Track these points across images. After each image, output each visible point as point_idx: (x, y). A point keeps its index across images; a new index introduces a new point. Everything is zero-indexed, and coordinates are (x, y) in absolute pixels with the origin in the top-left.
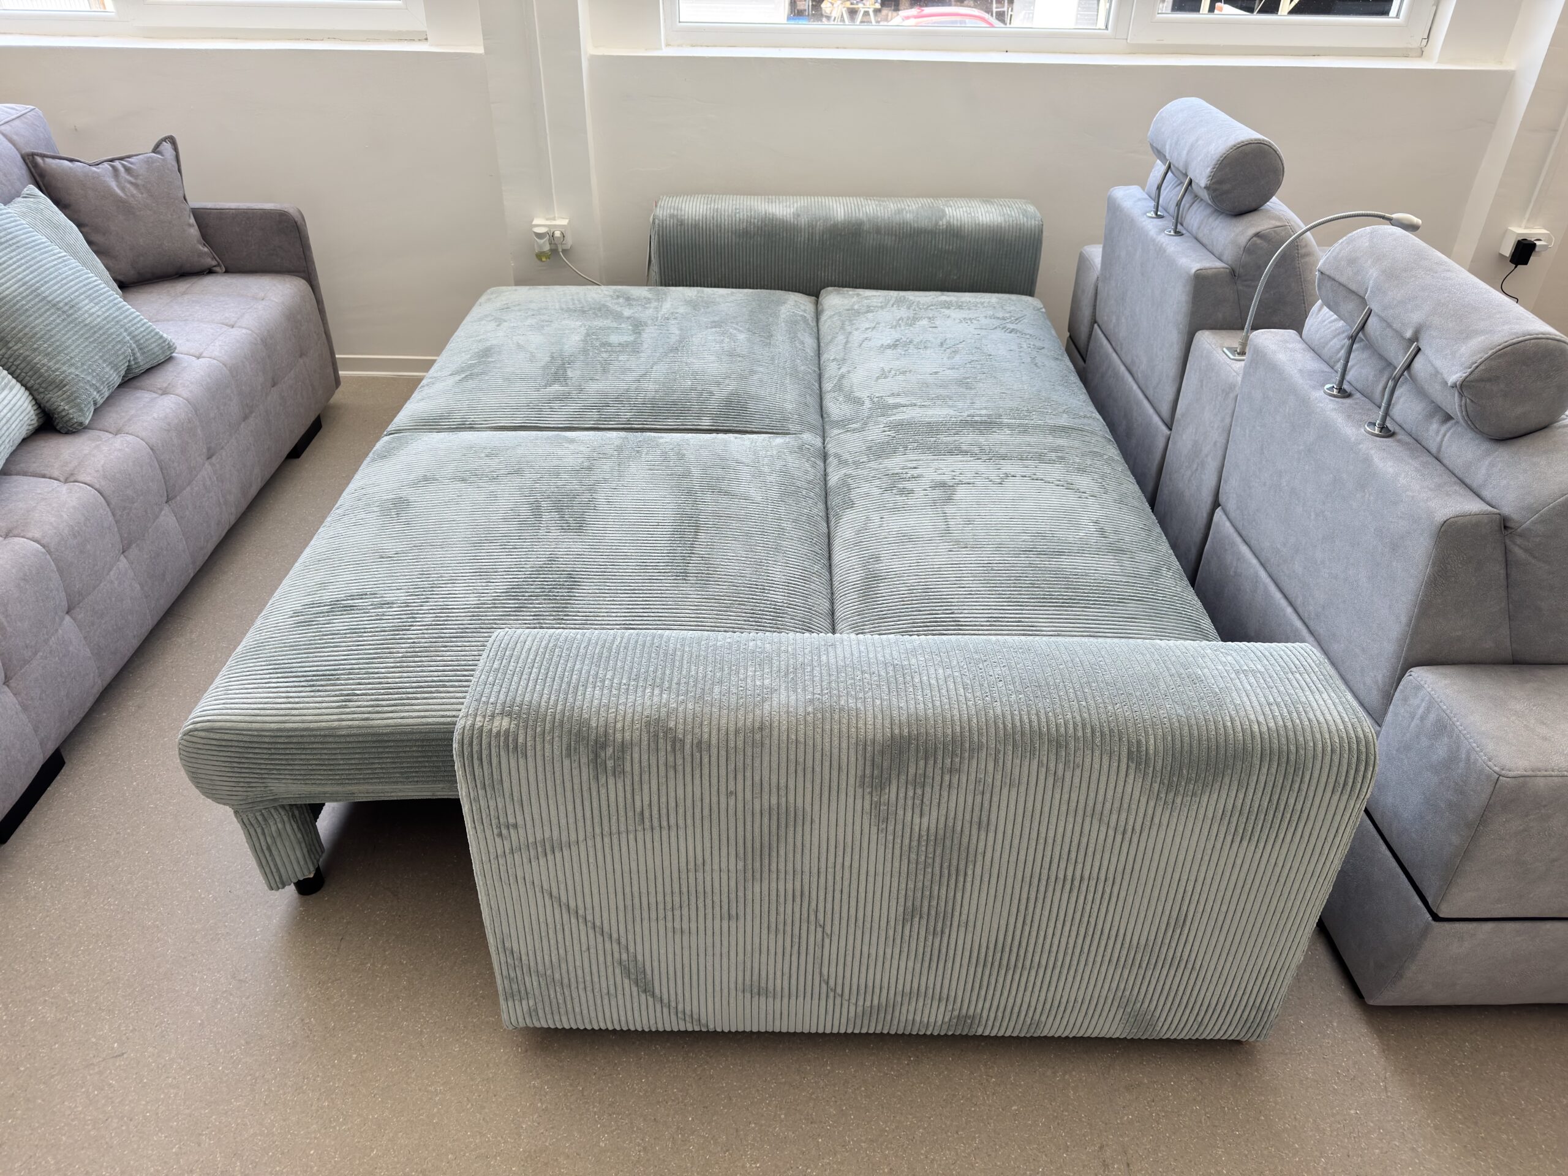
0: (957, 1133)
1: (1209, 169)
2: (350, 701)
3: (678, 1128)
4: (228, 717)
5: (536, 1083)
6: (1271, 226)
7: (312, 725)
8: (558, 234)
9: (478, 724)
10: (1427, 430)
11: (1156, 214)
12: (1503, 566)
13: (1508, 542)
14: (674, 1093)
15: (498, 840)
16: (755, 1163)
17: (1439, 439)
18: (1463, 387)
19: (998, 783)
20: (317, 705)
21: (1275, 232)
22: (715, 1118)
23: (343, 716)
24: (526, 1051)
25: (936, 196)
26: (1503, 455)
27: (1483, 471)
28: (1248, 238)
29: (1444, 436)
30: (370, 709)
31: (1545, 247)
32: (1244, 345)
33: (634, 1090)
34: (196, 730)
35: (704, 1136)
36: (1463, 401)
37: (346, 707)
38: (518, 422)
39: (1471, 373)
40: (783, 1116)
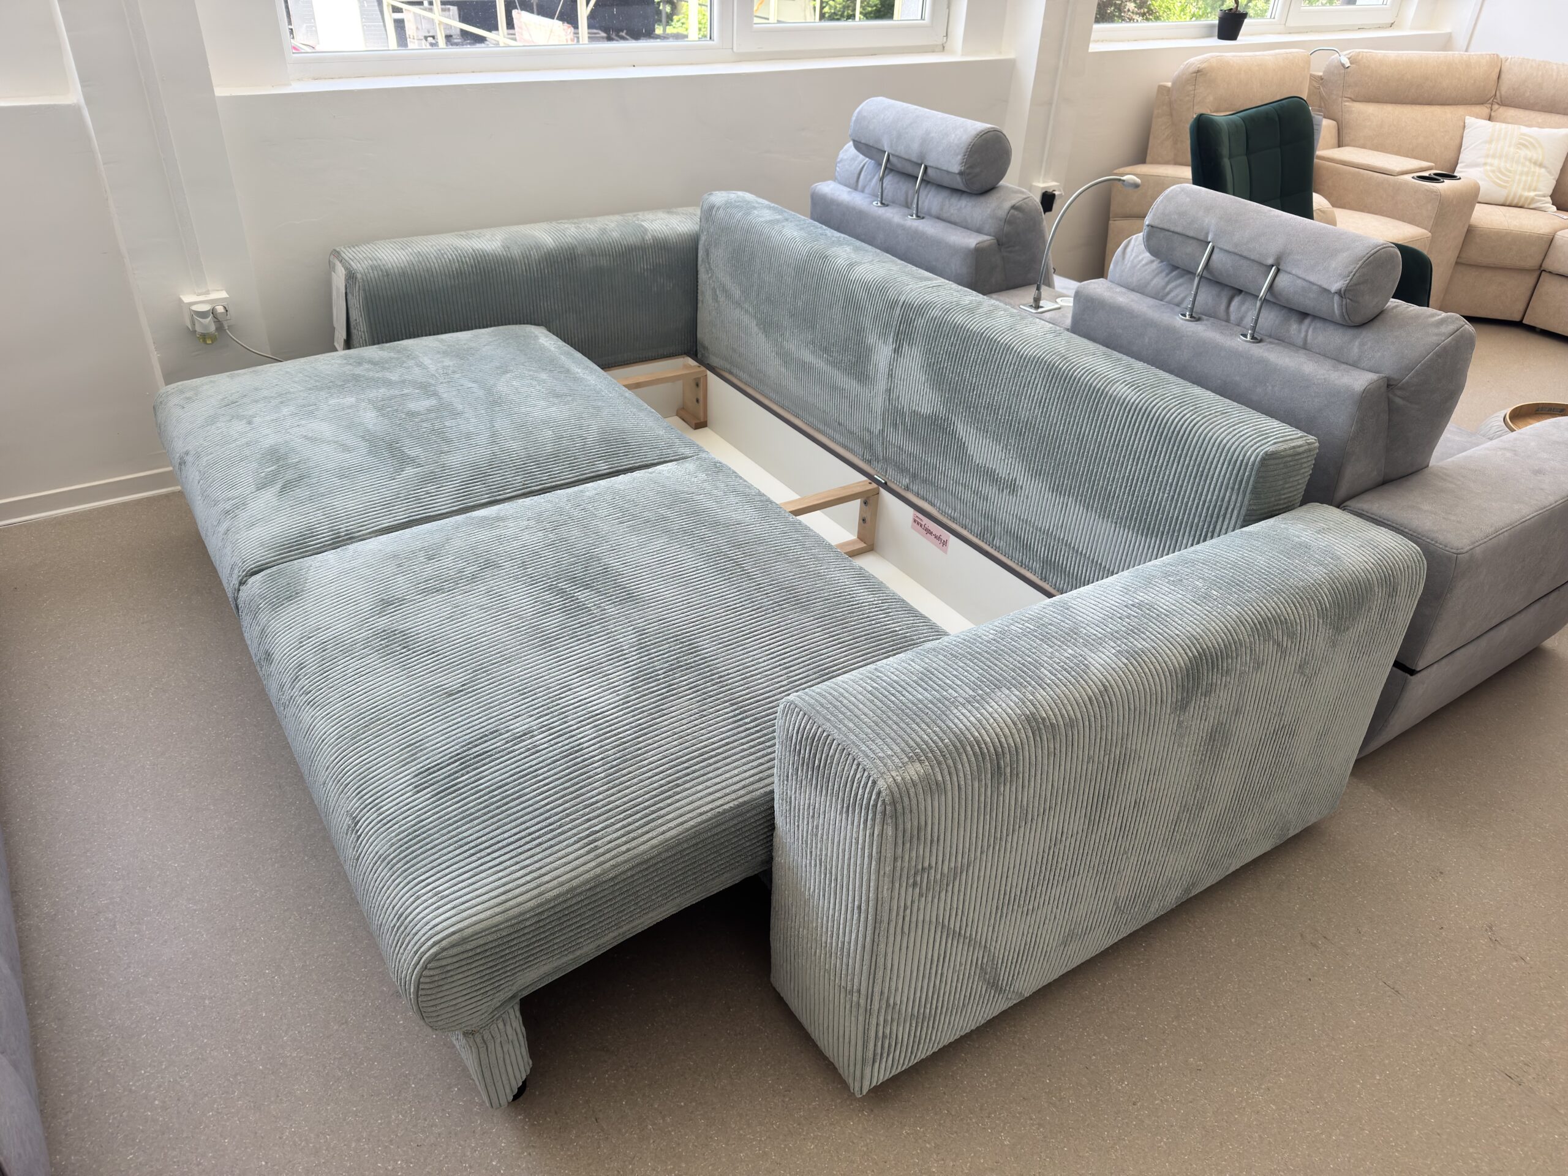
0: (1219, 978)
1: (960, 157)
3: (1047, 1093)
5: (907, 1130)
6: (1020, 199)
10: (1288, 328)
11: (882, 203)
12: (1388, 412)
13: (1391, 396)
14: (1017, 1070)
17: (1303, 335)
18: (1344, 292)
21: (1025, 203)
28: (1006, 211)
29: (1307, 332)
31: (1060, 195)
32: (1038, 298)
36: (1344, 303)
39: (1349, 281)
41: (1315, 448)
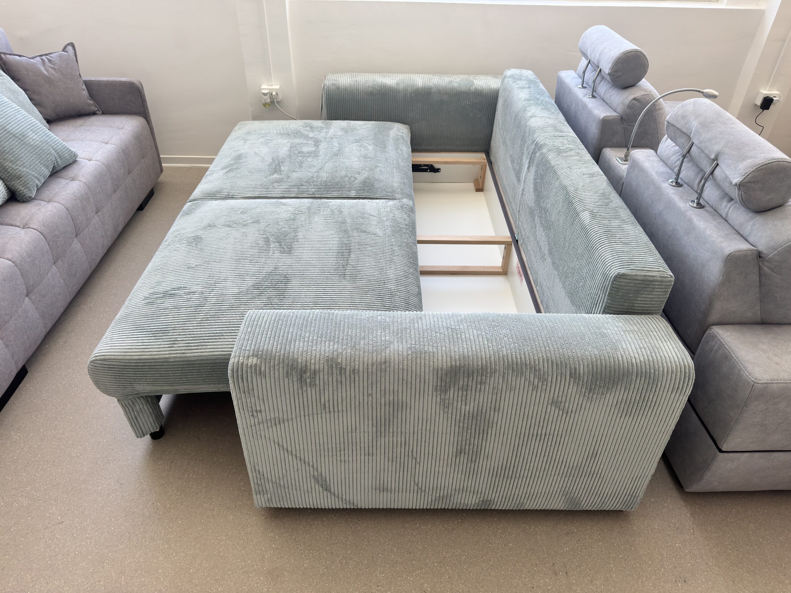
0: (482, 558)
1: (610, 65)
2: (174, 344)
3: (343, 557)
4: (113, 353)
5: (272, 534)
6: (641, 94)
7: (156, 357)
8: (274, 93)
9: (241, 361)
10: (721, 205)
11: (582, 86)
12: (758, 275)
13: (761, 264)
14: (341, 539)
15: (252, 418)
16: (382, 574)
17: (726, 210)
18: (740, 186)
19: (504, 389)
20: (158, 346)
21: (644, 98)
22: (362, 551)
23: (172, 352)
24: (267, 518)
25: (469, 74)
26: (759, 220)
27: (749, 227)
28: (630, 101)
29: (729, 208)
30: (185, 348)
31: (778, 101)
32: (626, 156)
33: (321, 538)
34: (97, 360)
35: (356, 561)
36: (740, 193)
37: (173, 347)
38: (256, 194)
39: (745, 178)
40: (395, 550)
41: (670, 281)
